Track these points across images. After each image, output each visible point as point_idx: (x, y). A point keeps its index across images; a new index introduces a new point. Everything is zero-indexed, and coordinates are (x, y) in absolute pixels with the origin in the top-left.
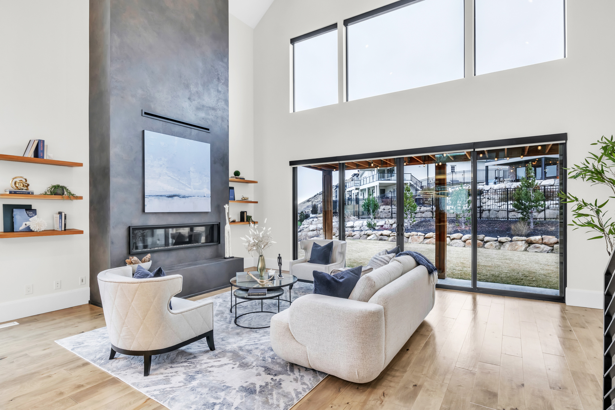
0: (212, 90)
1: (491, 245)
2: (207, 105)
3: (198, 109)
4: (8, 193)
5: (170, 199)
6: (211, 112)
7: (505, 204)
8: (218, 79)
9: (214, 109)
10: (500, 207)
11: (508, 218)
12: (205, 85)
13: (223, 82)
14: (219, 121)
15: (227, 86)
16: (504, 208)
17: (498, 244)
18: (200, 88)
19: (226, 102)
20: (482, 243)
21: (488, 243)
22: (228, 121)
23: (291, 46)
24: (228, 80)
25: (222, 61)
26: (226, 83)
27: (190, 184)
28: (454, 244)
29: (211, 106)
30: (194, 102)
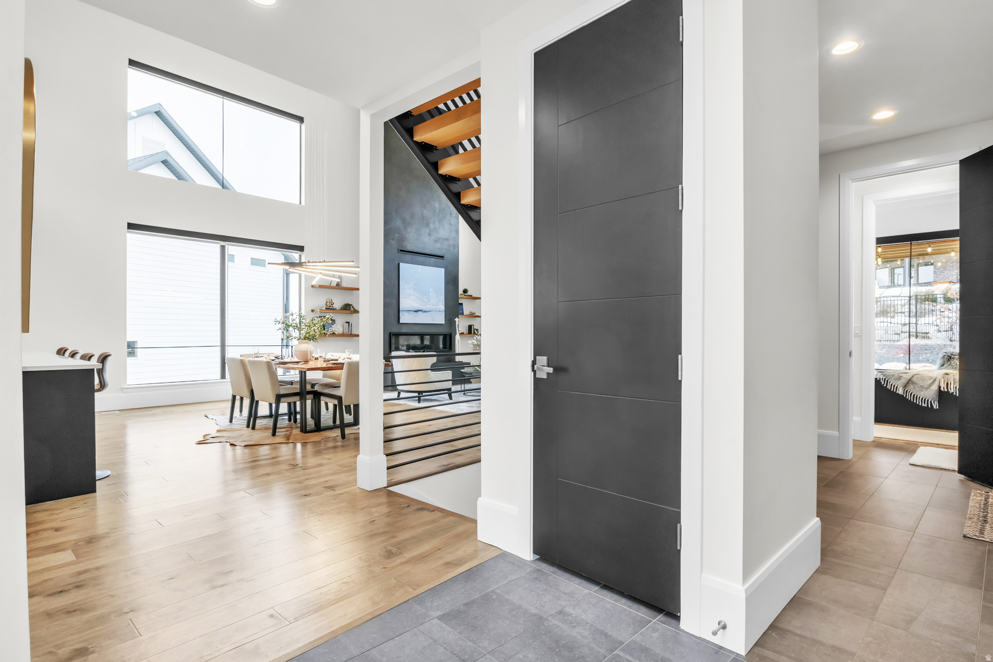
0: (446, 224)
2: (442, 237)
3: (436, 241)
4: (325, 309)
6: (446, 243)
8: (451, 214)
9: (447, 240)
12: (441, 221)
13: (454, 216)
14: (452, 248)
18: (437, 224)
19: (457, 232)
22: (458, 248)
27: (429, 301)
29: (445, 238)
30: (432, 236)
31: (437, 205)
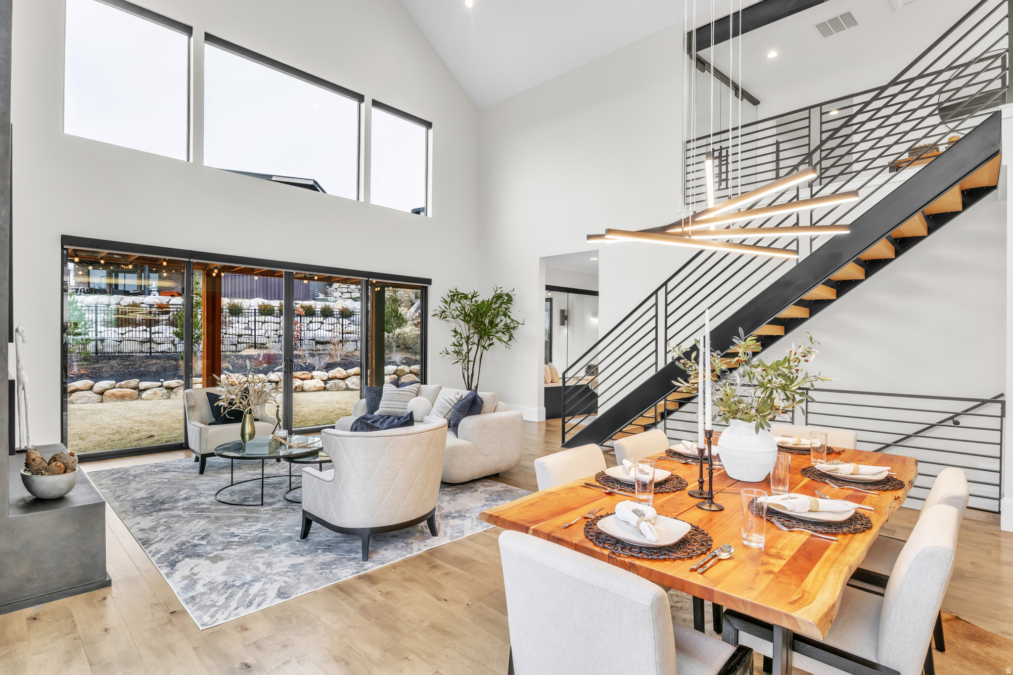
1: (155, 393)
20: (136, 392)
21: (148, 392)
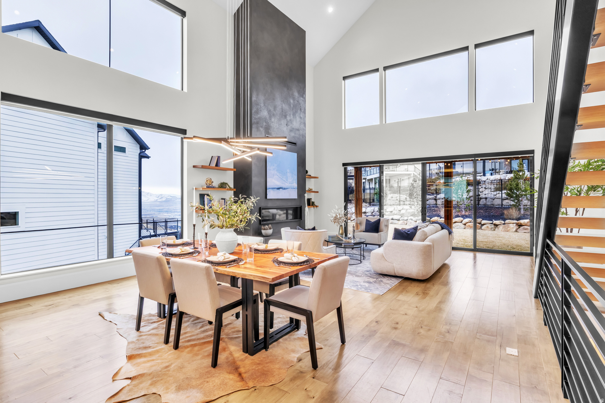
0: (297, 117)
1: (488, 227)
2: (295, 128)
3: (291, 131)
5: (278, 190)
6: (297, 132)
7: (500, 193)
8: (301, 109)
9: (298, 130)
10: (495, 195)
11: (502, 205)
12: (294, 115)
13: (303, 111)
14: (301, 137)
15: (305, 113)
16: (499, 196)
17: (493, 226)
18: (292, 117)
19: (305, 124)
20: (480, 225)
21: (485, 226)
22: (306, 137)
23: (343, 81)
24: (305, 110)
25: (302, 97)
26: (305, 112)
27: (287, 180)
28: (455, 226)
29: (297, 128)
30: (289, 127)
31: (292, 101)
